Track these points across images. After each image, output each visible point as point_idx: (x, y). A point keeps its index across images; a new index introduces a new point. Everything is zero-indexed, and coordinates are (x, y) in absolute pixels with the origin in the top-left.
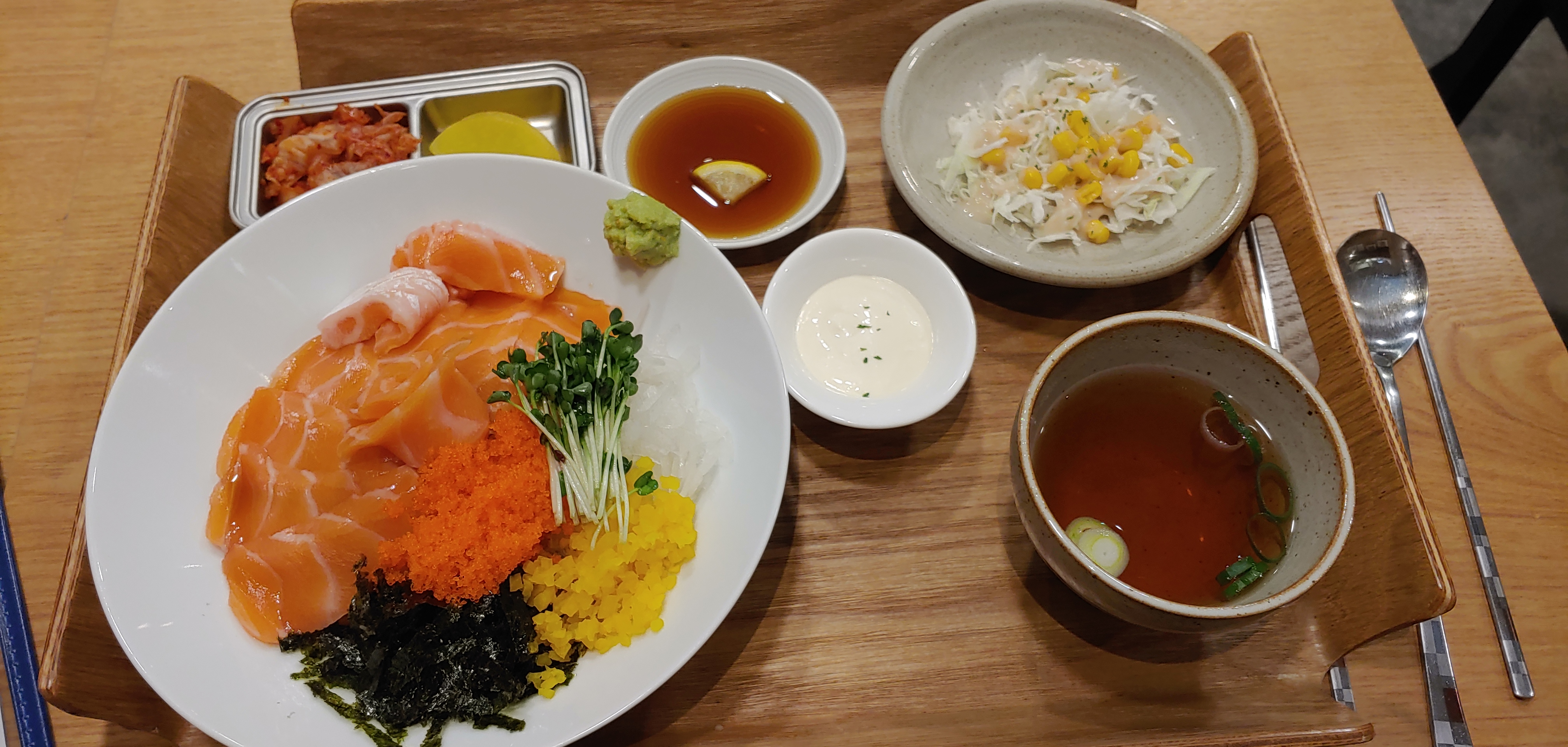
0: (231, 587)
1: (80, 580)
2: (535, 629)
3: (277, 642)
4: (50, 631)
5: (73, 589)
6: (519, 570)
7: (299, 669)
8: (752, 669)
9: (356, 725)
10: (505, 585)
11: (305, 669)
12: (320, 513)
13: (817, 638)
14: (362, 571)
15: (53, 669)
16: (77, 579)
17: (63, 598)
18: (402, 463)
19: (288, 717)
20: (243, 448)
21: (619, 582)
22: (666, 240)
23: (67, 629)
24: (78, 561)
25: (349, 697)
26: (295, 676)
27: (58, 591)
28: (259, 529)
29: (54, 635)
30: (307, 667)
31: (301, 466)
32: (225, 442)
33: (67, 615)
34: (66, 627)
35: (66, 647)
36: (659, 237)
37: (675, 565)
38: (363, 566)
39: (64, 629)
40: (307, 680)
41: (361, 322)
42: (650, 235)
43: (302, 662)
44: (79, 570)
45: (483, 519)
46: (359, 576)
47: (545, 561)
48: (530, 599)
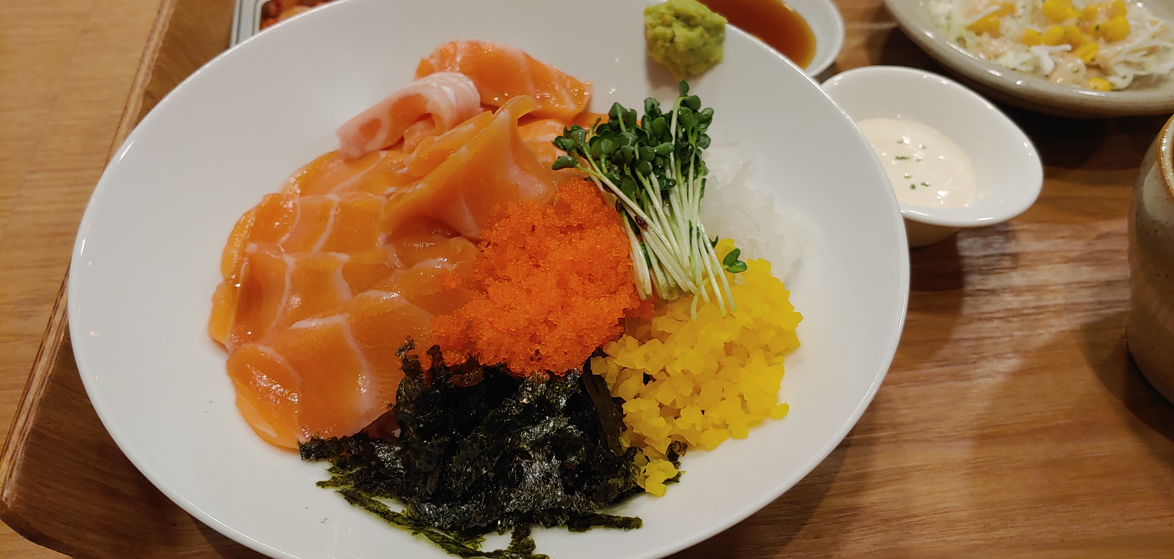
0: (237, 388)
1: (52, 378)
2: (624, 420)
3: (298, 447)
4: (10, 433)
5: (44, 387)
6: (600, 352)
7: (326, 477)
8: (849, 501)
9: (413, 531)
10: (587, 365)
11: (333, 478)
12: (354, 294)
13: (915, 467)
14: (408, 354)
15: (10, 476)
16: (50, 377)
17: (30, 397)
18: (456, 234)
19: (322, 522)
20: (252, 247)
21: (720, 367)
22: (712, 41)
23: (33, 432)
24: (52, 357)
25: (396, 507)
26: (322, 484)
27: (25, 389)
28: (274, 324)
29: (15, 438)
30: (336, 475)
31: (329, 247)
32: (231, 240)
33: (34, 415)
34: (32, 429)
35: (29, 453)
36: (707, 35)
37: (777, 355)
38: (410, 349)
39: (29, 430)
40: (339, 489)
41: (386, 123)
42: (699, 30)
43: (330, 470)
44: (52, 366)
45: (562, 283)
46: (405, 361)
47: (630, 341)
48: (616, 386)
